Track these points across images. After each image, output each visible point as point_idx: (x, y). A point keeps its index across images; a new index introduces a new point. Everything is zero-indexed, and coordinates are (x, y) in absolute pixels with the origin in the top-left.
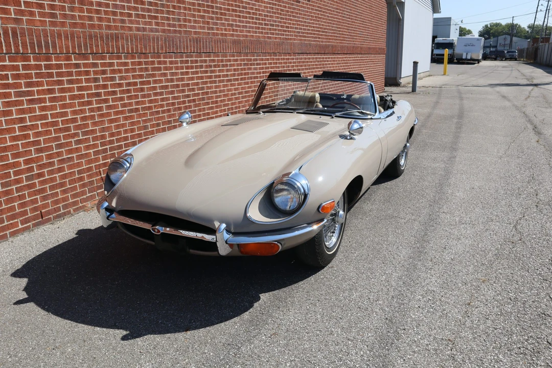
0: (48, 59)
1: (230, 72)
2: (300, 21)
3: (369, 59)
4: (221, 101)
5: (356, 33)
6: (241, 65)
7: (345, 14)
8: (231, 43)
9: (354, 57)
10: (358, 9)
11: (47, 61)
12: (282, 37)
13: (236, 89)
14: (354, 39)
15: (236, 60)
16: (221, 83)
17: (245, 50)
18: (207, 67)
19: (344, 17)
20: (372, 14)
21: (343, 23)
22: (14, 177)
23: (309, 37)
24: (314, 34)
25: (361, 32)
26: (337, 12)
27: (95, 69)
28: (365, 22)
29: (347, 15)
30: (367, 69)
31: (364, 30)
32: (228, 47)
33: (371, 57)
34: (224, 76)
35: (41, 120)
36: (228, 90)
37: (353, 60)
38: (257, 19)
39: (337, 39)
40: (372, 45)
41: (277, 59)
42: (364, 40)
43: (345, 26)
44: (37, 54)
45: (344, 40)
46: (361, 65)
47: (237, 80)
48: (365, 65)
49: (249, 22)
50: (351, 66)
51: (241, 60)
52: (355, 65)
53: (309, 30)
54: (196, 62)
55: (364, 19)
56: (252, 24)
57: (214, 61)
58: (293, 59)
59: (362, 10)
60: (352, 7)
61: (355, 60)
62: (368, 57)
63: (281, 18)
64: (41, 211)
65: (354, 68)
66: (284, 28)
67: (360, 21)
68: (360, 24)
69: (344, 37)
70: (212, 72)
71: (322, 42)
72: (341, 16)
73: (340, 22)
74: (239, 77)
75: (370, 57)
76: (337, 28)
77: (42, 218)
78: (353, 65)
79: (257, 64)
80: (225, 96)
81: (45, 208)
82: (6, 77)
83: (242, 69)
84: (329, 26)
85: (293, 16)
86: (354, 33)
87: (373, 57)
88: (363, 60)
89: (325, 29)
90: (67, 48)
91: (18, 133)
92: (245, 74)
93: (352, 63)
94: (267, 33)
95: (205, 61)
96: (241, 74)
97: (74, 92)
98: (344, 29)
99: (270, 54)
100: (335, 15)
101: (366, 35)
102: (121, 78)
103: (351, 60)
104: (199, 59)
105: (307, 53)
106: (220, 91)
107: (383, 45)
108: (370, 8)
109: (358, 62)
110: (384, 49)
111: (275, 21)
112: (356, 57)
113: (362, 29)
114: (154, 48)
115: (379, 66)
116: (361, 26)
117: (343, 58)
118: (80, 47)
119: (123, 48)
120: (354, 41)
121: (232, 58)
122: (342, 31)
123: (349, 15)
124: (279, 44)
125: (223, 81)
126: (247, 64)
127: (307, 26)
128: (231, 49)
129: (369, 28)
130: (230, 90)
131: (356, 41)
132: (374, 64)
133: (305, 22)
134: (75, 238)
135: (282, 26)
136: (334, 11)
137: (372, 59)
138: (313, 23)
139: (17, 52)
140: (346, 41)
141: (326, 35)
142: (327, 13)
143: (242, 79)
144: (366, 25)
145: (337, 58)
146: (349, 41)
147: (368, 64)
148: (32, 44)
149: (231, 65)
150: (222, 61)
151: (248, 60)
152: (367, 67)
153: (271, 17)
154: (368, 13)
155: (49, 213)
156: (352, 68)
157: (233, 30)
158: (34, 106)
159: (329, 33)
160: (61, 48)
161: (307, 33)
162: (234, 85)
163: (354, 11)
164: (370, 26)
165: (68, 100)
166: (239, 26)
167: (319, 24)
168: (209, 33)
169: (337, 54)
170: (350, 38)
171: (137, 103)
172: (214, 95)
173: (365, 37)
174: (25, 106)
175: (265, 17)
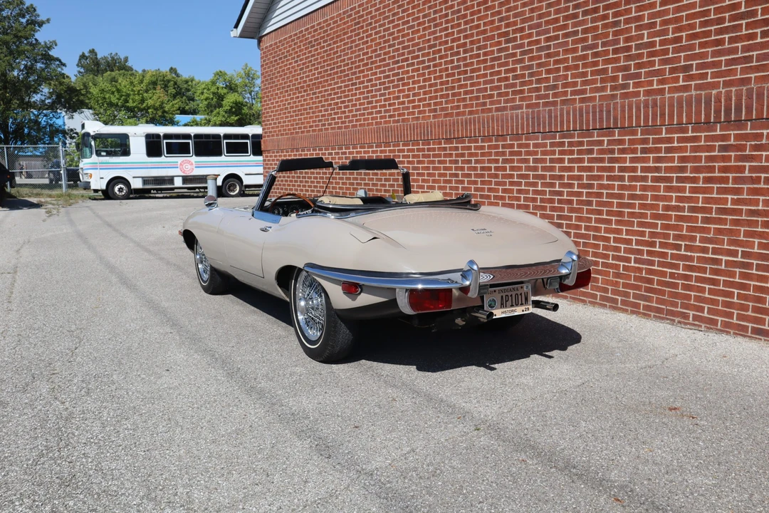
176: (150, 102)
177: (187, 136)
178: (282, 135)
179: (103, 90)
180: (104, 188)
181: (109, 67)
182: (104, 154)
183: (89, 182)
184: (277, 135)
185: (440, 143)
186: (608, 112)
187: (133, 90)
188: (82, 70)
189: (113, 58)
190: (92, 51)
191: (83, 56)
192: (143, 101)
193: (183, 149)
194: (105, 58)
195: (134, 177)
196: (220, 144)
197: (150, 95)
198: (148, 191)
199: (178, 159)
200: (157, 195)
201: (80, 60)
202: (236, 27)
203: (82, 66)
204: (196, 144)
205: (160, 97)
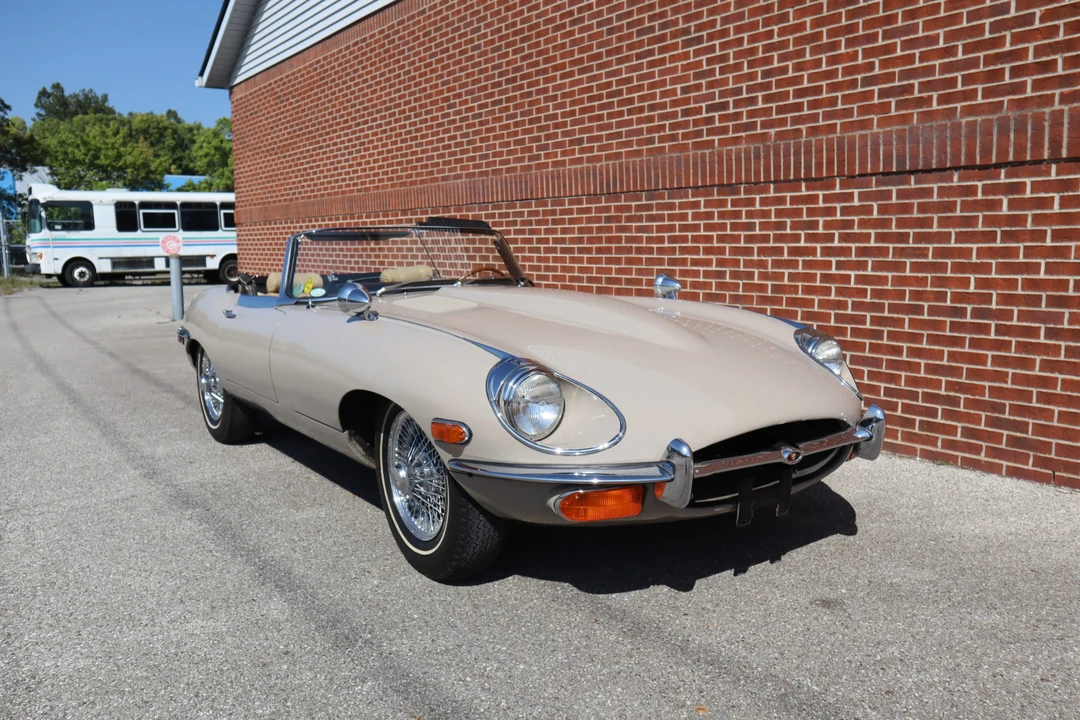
6: (598, 220)
83: (600, 230)
176: (129, 159)
177: (172, 205)
178: (255, 204)
179: (64, 142)
180: (59, 271)
181: (81, 107)
182: (58, 227)
183: (39, 265)
184: (250, 205)
185: (397, 215)
186: (526, 182)
187: (105, 143)
188: (43, 112)
189: (86, 96)
190: (57, 86)
191: (43, 93)
192: (119, 156)
193: (166, 222)
194: (76, 96)
195: (100, 258)
196: (215, 215)
197: (129, 149)
198: (121, 276)
199: (160, 235)
200: (134, 282)
201: (39, 98)
202: (201, 74)
203: (43, 107)
204: (183, 215)
205: (141, 153)
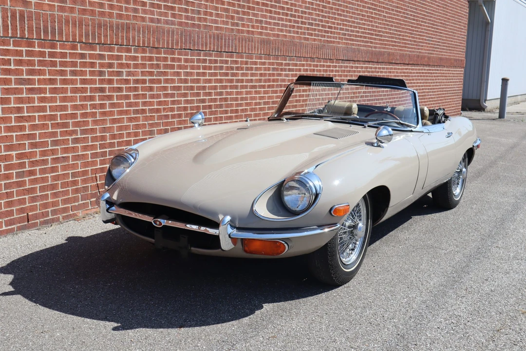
0: (53, 46)
1: (255, 76)
2: (346, 21)
3: (439, 73)
4: (242, 110)
5: (423, 39)
6: (269, 69)
7: (408, 14)
8: (258, 42)
9: (419, 70)
10: (426, 8)
11: (51, 49)
12: (323, 39)
13: (261, 98)
14: (419, 46)
15: (264, 63)
16: (243, 89)
17: (275, 52)
18: (227, 68)
19: (406, 17)
20: (446, 15)
21: (405, 25)
22: (4, 171)
23: (358, 41)
24: (365, 37)
25: (430, 37)
26: (397, 11)
27: (102, 61)
28: (437, 25)
29: (411, 15)
30: (436, 86)
31: (434, 35)
32: (255, 47)
33: (443, 70)
34: (247, 81)
35: (38, 112)
36: (252, 98)
37: (417, 73)
38: (292, 15)
39: (395, 46)
40: (446, 55)
41: (314, 66)
42: (433, 47)
43: (407, 29)
44: (43, 40)
45: (406, 47)
46: (428, 80)
47: (264, 87)
48: (433, 80)
49: (282, 19)
50: (413, 80)
51: (270, 64)
52: (419, 79)
53: (358, 32)
54: (216, 62)
55: (435, 21)
56: (286, 21)
57: (236, 62)
58: (335, 67)
59: (431, 10)
60: (418, 6)
61: (420, 73)
62: (438, 70)
63: (323, 16)
64: (27, 214)
65: (418, 83)
66: (326, 28)
67: (428, 23)
68: (429, 27)
69: (405, 43)
70: (233, 75)
71: (375, 47)
72: (402, 16)
73: (401, 24)
74: (267, 84)
75: (441, 70)
76: (396, 31)
77: (28, 221)
78: (417, 80)
79: (290, 70)
80: (247, 104)
81: (33, 211)
82: (8, 62)
83: (270, 75)
84: (385, 28)
85: (338, 14)
86: (419, 39)
87: (445, 70)
88: (431, 73)
89: (380, 31)
90: (74, 35)
91: (13, 124)
92: (274, 81)
93: (415, 76)
94: (304, 34)
95: (226, 62)
96: (269, 80)
97: (77, 84)
98: (406, 32)
99: (306, 59)
100: (394, 15)
101: (436, 42)
102: (129, 74)
103: (414, 73)
104: (219, 59)
105: (354, 61)
106: (242, 99)
107: (462, 56)
108: (443, 7)
109: (424, 76)
110: (462, 60)
111: (315, 20)
112: (422, 70)
113: (432, 34)
114: (168, 43)
115: (453, 82)
116: (430, 30)
117: (402, 69)
118: (87, 35)
119: (134, 41)
120: (418, 49)
121: (259, 61)
122: (403, 36)
123: (414, 16)
124: (318, 48)
125: (246, 87)
126: (277, 69)
127: (356, 27)
128: (258, 50)
129: (441, 33)
130: (254, 98)
131: (422, 49)
132: (447, 79)
133: (354, 22)
134: (65, 243)
135: (323, 26)
136: (393, 10)
137: (444, 73)
138: (364, 24)
139: (22, 37)
140: (408, 48)
141: (380, 40)
142: (383, 12)
143: (269, 86)
144: (437, 29)
145: (395, 69)
146: (412, 48)
147: (439, 79)
148: (38, 29)
149: (257, 69)
150: (246, 63)
151: (278, 64)
152: (437, 82)
153: (310, 14)
154: (441, 13)
155: (36, 217)
156: (414, 83)
157: (262, 28)
158: (33, 96)
159: (385, 37)
160: (67, 35)
161: (356, 36)
162: (259, 93)
163: (420, 10)
164: (443, 30)
165: (69, 93)
166: (270, 23)
167: (372, 26)
168: (232, 29)
169: (395, 63)
170: (414, 45)
171: (144, 104)
172: (234, 103)
173: (435, 45)
174: (24, 95)
175: (302, 13)
